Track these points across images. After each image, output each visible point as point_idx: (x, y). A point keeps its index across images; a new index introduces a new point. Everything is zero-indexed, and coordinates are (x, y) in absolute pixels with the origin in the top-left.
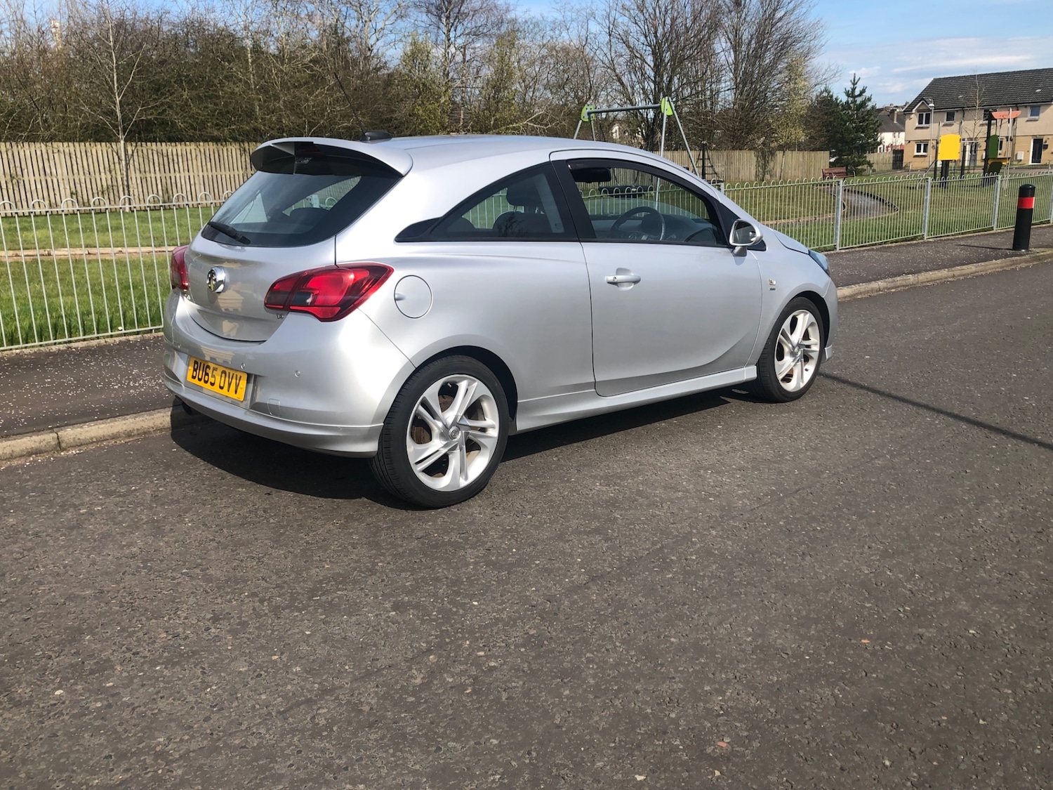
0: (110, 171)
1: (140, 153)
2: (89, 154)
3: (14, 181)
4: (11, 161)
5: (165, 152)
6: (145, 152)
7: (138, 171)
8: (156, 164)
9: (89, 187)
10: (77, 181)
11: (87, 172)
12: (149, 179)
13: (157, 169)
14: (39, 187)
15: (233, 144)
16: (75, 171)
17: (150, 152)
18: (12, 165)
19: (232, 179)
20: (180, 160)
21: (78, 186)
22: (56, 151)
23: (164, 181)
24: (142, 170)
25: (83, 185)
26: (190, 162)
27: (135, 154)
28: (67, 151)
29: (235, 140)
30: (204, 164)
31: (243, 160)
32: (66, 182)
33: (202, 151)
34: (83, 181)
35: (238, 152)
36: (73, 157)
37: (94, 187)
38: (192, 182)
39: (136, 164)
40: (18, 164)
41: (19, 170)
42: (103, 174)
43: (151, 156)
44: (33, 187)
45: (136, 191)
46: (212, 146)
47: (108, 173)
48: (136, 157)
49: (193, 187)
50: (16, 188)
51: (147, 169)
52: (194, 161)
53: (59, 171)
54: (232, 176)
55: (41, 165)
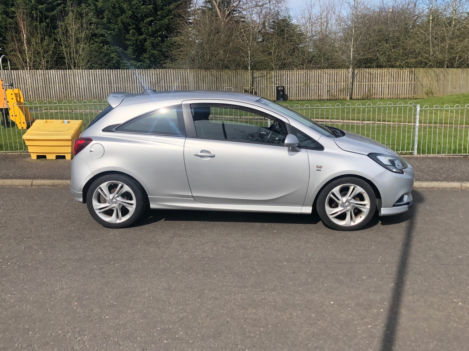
0: (346, 82)
1: (360, 73)
2: (338, 74)
3: (306, 85)
4: (306, 77)
5: (372, 73)
6: (363, 73)
7: (358, 82)
8: (367, 78)
9: (335, 88)
10: (331, 86)
11: (335, 82)
12: (362, 85)
13: (367, 80)
14: (315, 88)
15: (407, 69)
16: (331, 81)
17: (365, 73)
18: (306, 79)
19: (403, 86)
20: (379, 76)
21: (331, 88)
22: (324, 73)
23: (369, 86)
24: (360, 81)
25: (333, 88)
26: (383, 77)
27: (358, 74)
28: (329, 73)
29: (408, 67)
30: (390, 78)
31: (411, 77)
32: (326, 86)
33: (390, 72)
34: (333, 86)
35: (409, 73)
36: (331, 75)
37: (338, 88)
38: (383, 87)
39: (358, 78)
40: (309, 79)
41: (309, 81)
42: (342, 83)
43: (365, 75)
44: (313, 88)
45: (356, 90)
46: (395, 70)
47: (344, 82)
48: (358, 75)
49: (383, 89)
50: (306, 89)
51: (362, 81)
52: (385, 77)
53: (324, 81)
54: (403, 84)
55: (317, 79)
